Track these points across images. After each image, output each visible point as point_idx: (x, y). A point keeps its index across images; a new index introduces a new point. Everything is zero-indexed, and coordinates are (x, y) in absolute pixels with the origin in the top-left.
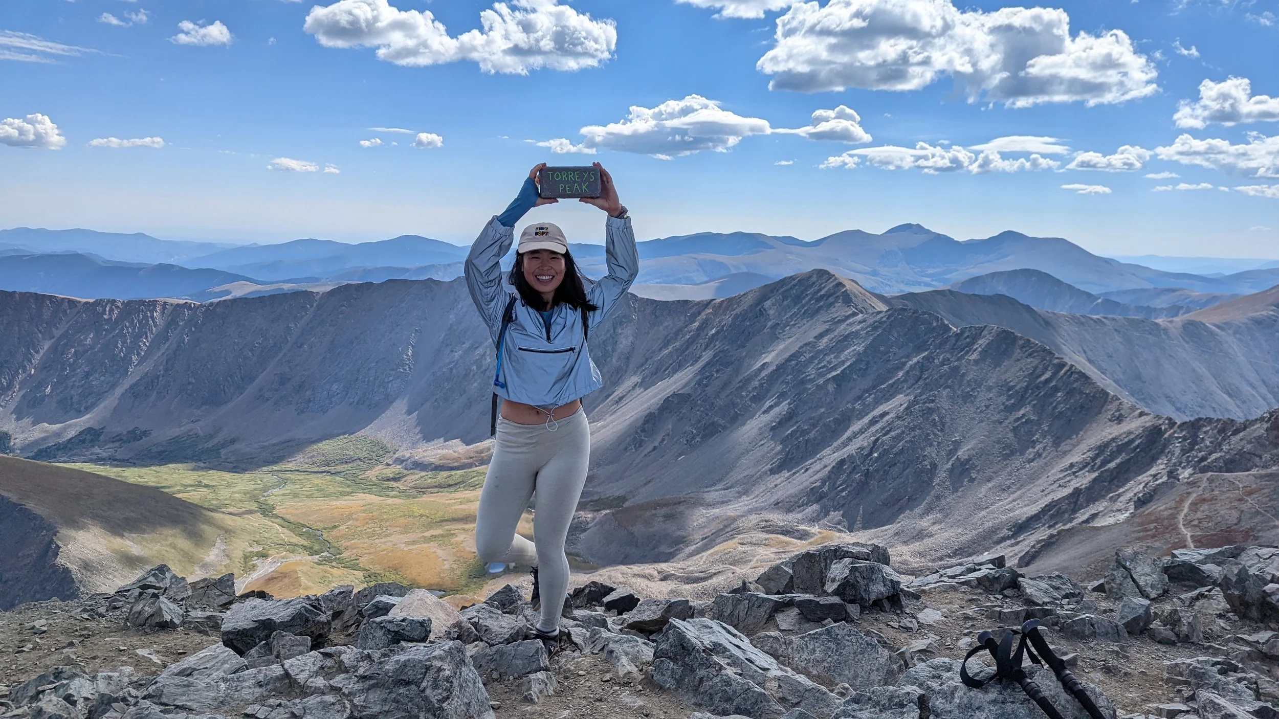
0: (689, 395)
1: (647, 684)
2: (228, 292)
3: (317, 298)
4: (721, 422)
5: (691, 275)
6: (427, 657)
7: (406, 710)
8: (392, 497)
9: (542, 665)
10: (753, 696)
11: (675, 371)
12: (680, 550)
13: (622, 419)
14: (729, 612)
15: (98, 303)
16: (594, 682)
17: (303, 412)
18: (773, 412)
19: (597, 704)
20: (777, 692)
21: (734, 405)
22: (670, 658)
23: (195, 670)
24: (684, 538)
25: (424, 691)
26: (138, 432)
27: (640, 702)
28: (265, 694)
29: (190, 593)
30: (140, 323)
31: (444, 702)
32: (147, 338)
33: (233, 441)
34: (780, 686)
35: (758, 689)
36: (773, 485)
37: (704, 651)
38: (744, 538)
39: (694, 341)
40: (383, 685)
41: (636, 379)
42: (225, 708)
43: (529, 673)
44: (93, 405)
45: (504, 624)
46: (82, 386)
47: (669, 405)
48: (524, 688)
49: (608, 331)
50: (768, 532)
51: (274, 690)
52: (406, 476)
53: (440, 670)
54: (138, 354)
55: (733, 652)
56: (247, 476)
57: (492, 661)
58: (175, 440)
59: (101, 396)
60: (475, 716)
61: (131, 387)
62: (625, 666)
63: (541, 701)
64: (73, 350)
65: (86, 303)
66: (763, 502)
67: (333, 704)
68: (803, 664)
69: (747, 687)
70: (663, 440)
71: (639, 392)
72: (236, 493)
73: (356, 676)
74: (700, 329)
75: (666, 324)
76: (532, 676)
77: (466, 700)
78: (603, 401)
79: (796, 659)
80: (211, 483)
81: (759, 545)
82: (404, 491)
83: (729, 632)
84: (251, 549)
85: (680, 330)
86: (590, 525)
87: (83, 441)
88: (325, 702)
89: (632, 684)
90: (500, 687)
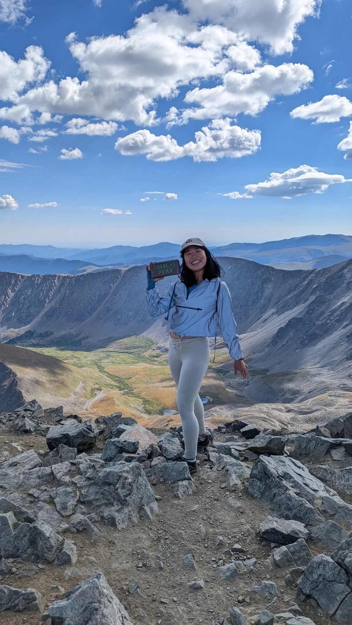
0: (302, 318)
1: (245, 492)
2: (85, 271)
3: (123, 272)
4: (319, 333)
5: (303, 257)
6: (120, 470)
7: (107, 500)
8: (155, 365)
9: (186, 476)
10: (304, 509)
11: (294, 306)
12: (297, 397)
13: (266, 330)
14: (304, 446)
15: (33, 276)
16: (216, 489)
17: (116, 325)
18: (348, 328)
19: (215, 502)
20: (321, 507)
21: (326, 324)
22: (258, 479)
23: (18, 463)
24: (300, 391)
25: (117, 489)
26: (48, 333)
27: (239, 504)
28: (41, 483)
29: (43, 414)
30: (49, 284)
31: (127, 496)
32: (52, 291)
33: (87, 337)
34: (323, 503)
35: (308, 505)
36: (348, 366)
37: (278, 477)
38: (332, 393)
39: (305, 291)
40: (97, 484)
41: (273, 310)
42: (21, 489)
43: (179, 480)
44: (31, 321)
45: (175, 448)
46: (26, 312)
47: (292, 324)
48: (175, 489)
49: (260, 286)
50: (344, 390)
51: (45, 481)
52: (162, 355)
53: (126, 478)
54: (49, 298)
55: (296, 479)
56: (92, 353)
57: (161, 471)
58: (63, 337)
59: (34, 317)
60: (145, 505)
61: (46, 313)
62: (234, 480)
63: (184, 498)
64: (23, 297)
65: (28, 276)
66: (342, 375)
67: (71, 493)
68: (341, 487)
69: (301, 503)
70: (288, 341)
71: (275, 317)
72: (88, 361)
73: (85, 477)
74: (308, 285)
75: (290, 282)
76: (180, 483)
77: (140, 496)
78: (257, 321)
79: (337, 483)
80: (78, 356)
81: (339, 397)
82: (161, 362)
83: (296, 465)
84: (94, 387)
85: (297, 285)
86: (250, 383)
87: (27, 336)
88: (67, 491)
89: (237, 492)
90: (163, 487)
